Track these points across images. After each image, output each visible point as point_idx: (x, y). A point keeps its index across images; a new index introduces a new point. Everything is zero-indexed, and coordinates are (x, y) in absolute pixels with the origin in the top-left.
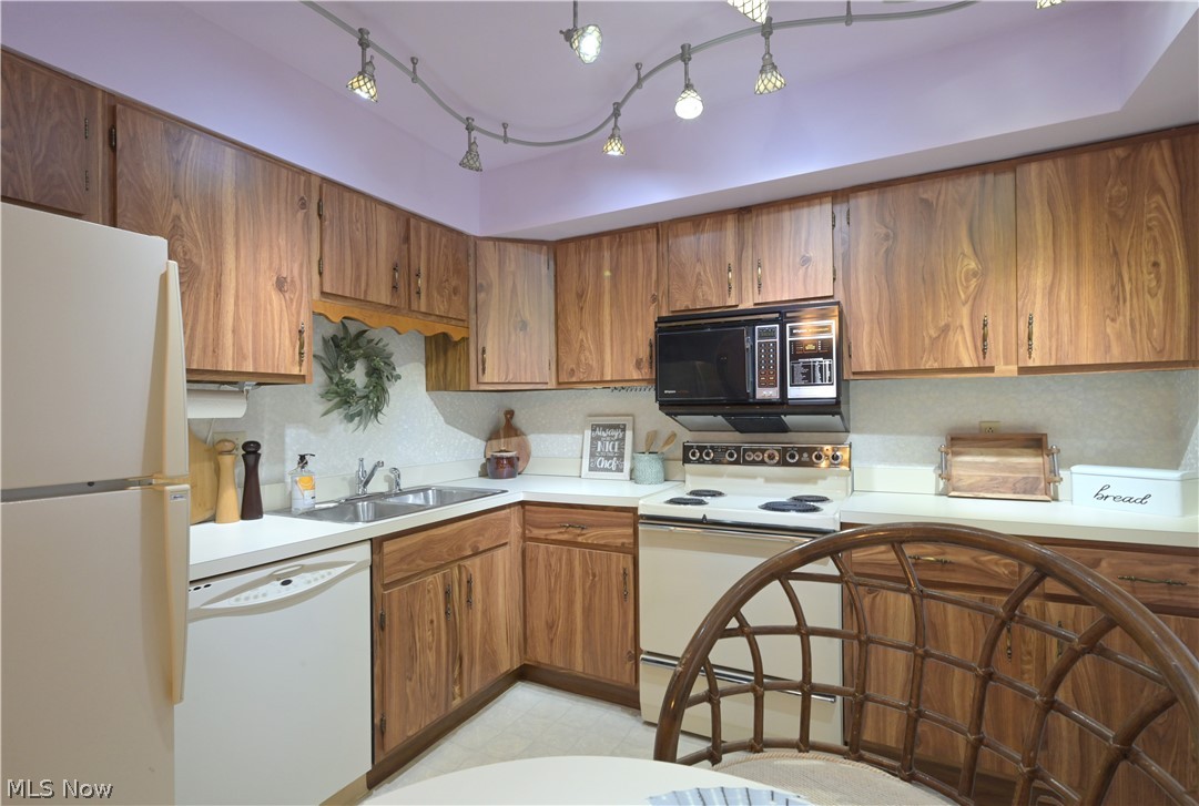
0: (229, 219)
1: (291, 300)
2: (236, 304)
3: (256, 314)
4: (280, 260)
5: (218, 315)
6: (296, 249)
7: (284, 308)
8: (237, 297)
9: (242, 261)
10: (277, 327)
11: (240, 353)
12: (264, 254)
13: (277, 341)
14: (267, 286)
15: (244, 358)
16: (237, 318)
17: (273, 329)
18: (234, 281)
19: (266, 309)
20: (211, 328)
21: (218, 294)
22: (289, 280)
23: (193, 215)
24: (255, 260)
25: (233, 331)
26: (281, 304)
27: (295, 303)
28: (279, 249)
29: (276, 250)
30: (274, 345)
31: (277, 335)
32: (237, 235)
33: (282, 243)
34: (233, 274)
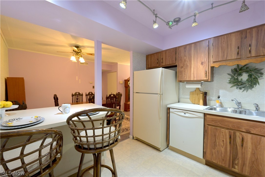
0: (193, 56)
1: (204, 66)
2: (194, 69)
3: (197, 70)
4: (202, 59)
5: (191, 72)
6: (206, 56)
7: (203, 67)
8: (194, 68)
9: (195, 62)
10: (201, 71)
11: (194, 77)
12: (199, 59)
13: (201, 74)
14: (199, 64)
15: (195, 78)
16: (194, 71)
17: (200, 72)
18: (193, 65)
19: (199, 69)
20: (189, 74)
21: (191, 68)
22: (204, 62)
23: (187, 58)
24: (197, 61)
25: (193, 74)
26: (202, 67)
27: (205, 66)
28: (202, 57)
29: (201, 57)
30: (200, 75)
31: (201, 73)
32: (194, 58)
33: (203, 55)
34: (193, 64)
